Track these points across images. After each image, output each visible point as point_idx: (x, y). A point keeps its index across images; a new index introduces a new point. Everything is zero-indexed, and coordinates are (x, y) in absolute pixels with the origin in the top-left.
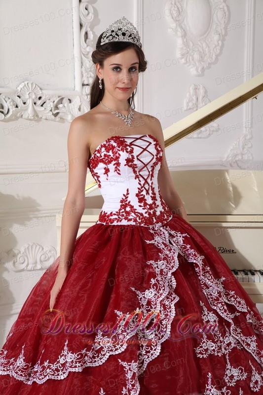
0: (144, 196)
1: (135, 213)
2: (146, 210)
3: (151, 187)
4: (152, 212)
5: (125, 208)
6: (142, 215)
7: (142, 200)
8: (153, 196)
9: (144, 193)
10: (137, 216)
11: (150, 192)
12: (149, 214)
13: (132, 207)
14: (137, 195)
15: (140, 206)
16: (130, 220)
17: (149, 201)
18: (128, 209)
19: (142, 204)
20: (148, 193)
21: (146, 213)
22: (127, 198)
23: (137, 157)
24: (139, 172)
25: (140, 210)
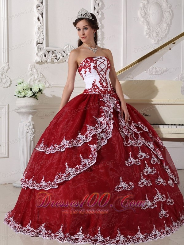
1: (98, 89)
2: (103, 88)
3: (105, 79)
4: (106, 89)
5: (94, 87)
6: (101, 90)
7: (101, 84)
8: (106, 83)
9: (102, 81)
10: (100, 90)
11: (105, 81)
12: (105, 90)
13: (97, 86)
14: (99, 82)
15: (101, 86)
16: (96, 92)
17: (105, 85)
18: (96, 87)
20: (104, 81)
21: (103, 89)
22: (95, 83)
23: (99, 65)
24: (100, 72)
25: (101, 88)
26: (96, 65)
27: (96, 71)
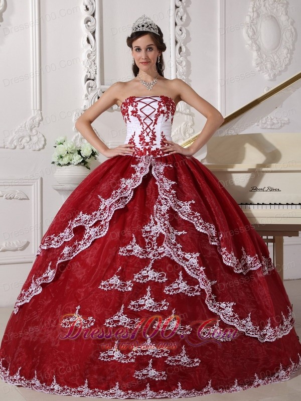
0: (144, 137)
2: (143, 146)
3: (152, 131)
4: (147, 147)
6: (139, 149)
7: (142, 139)
8: (152, 137)
9: (145, 134)
11: (151, 134)
13: (134, 144)
14: (140, 136)
15: (140, 143)
17: (147, 139)
19: (141, 142)
21: (142, 148)
22: (133, 138)
23: (140, 109)
24: (144, 120)
25: (138, 146)
26: (137, 110)
27: (136, 119)
